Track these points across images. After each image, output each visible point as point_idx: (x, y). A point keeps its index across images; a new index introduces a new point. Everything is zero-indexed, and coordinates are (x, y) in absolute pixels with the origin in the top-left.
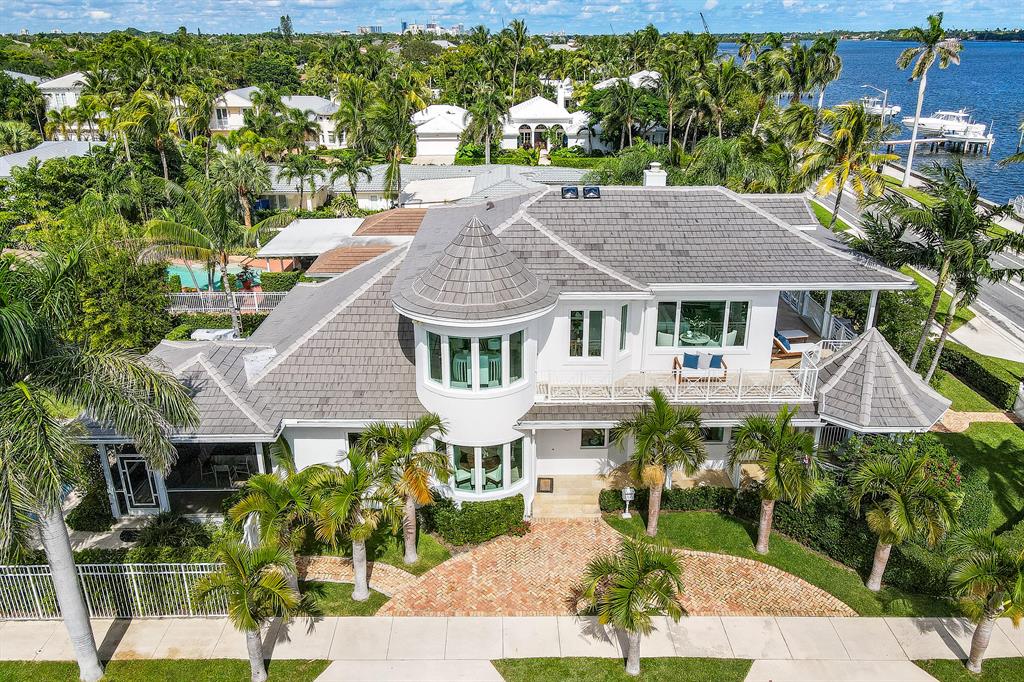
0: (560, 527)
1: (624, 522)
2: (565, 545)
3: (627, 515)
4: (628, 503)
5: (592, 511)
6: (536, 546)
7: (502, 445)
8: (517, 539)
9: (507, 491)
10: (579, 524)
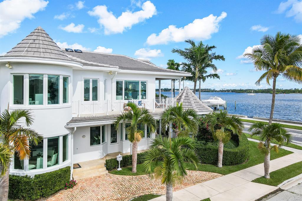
0: (91, 181)
1: (120, 171)
2: (98, 186)
3: (120, 169)
4: (120, 163)
5: (103, 171)
6: (82, 189)
7: (59, 136)
8: (71, 190)
9: (62, 165)
10: (99, 177)
